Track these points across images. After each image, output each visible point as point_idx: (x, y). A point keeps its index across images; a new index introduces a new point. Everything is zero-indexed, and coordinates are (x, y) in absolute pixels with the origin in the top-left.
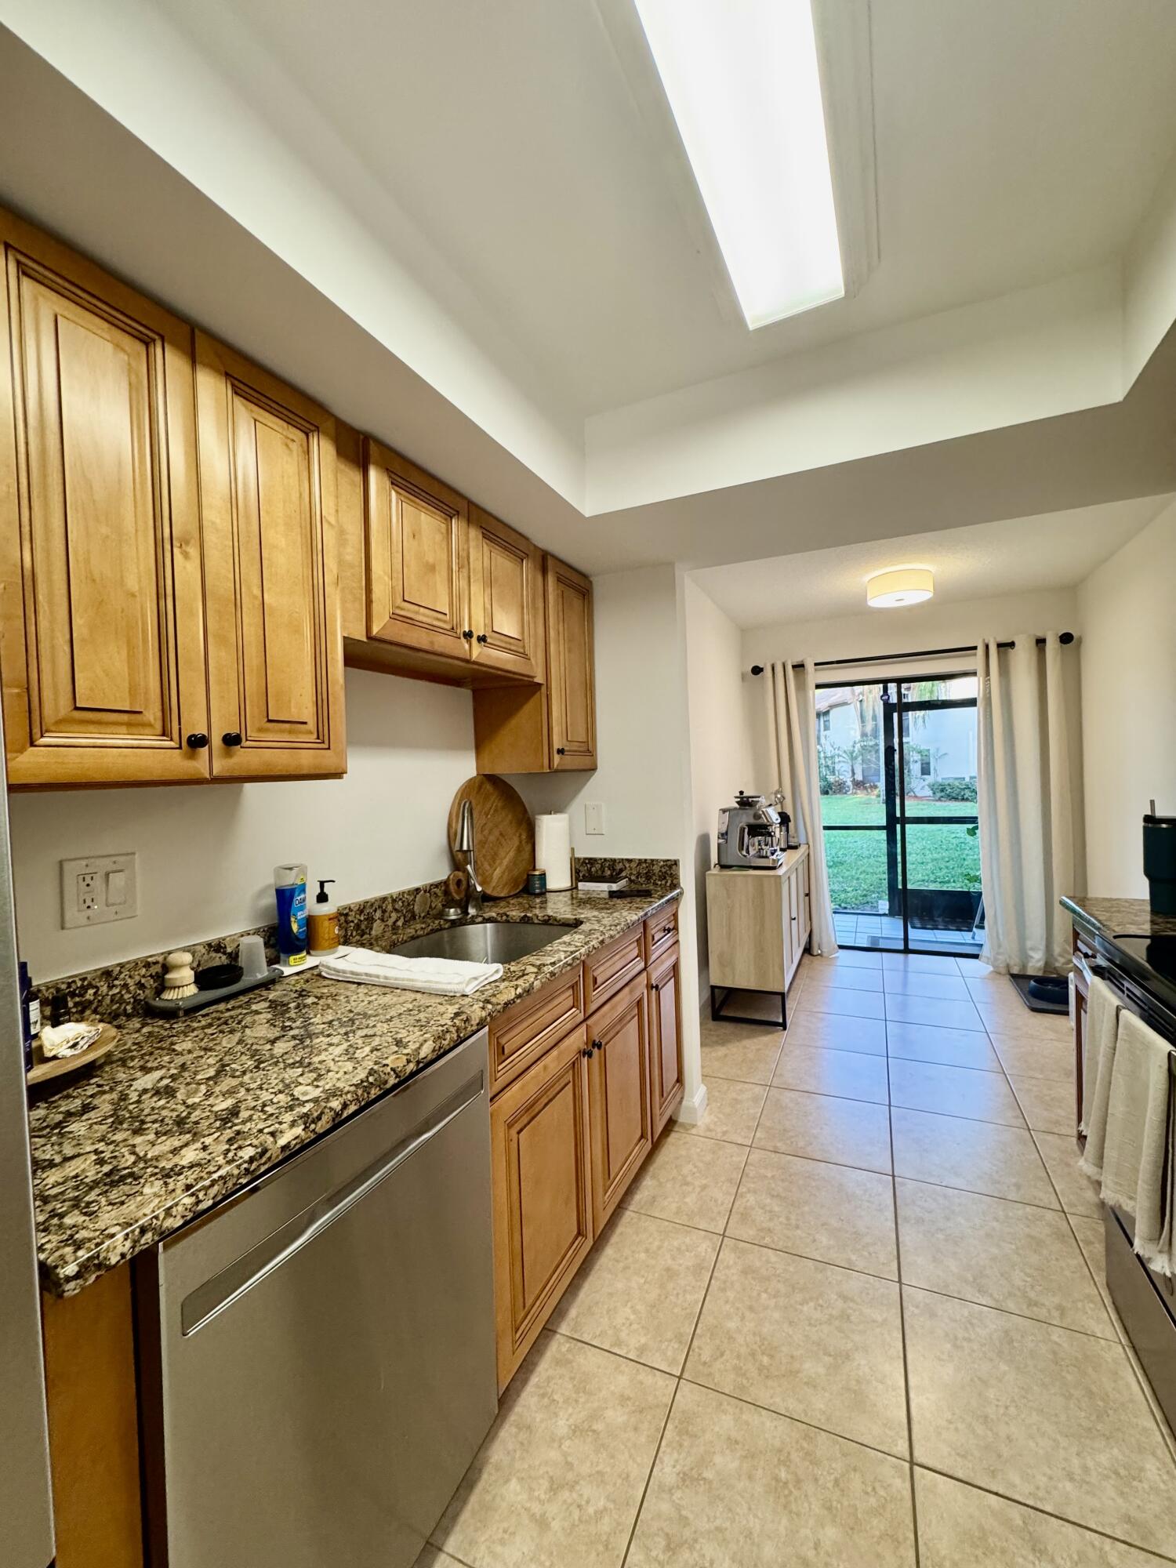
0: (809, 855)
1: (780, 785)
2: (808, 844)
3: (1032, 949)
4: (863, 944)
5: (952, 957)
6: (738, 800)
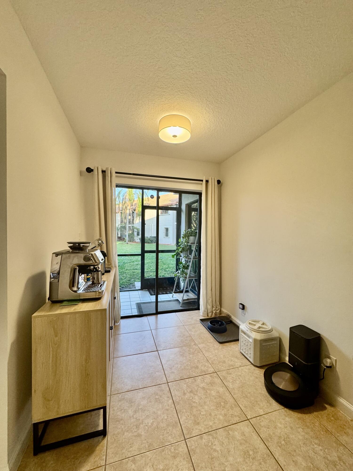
1: (100, 235)
4: (135, 313)
5: (174, 313)
6: (72, 245)
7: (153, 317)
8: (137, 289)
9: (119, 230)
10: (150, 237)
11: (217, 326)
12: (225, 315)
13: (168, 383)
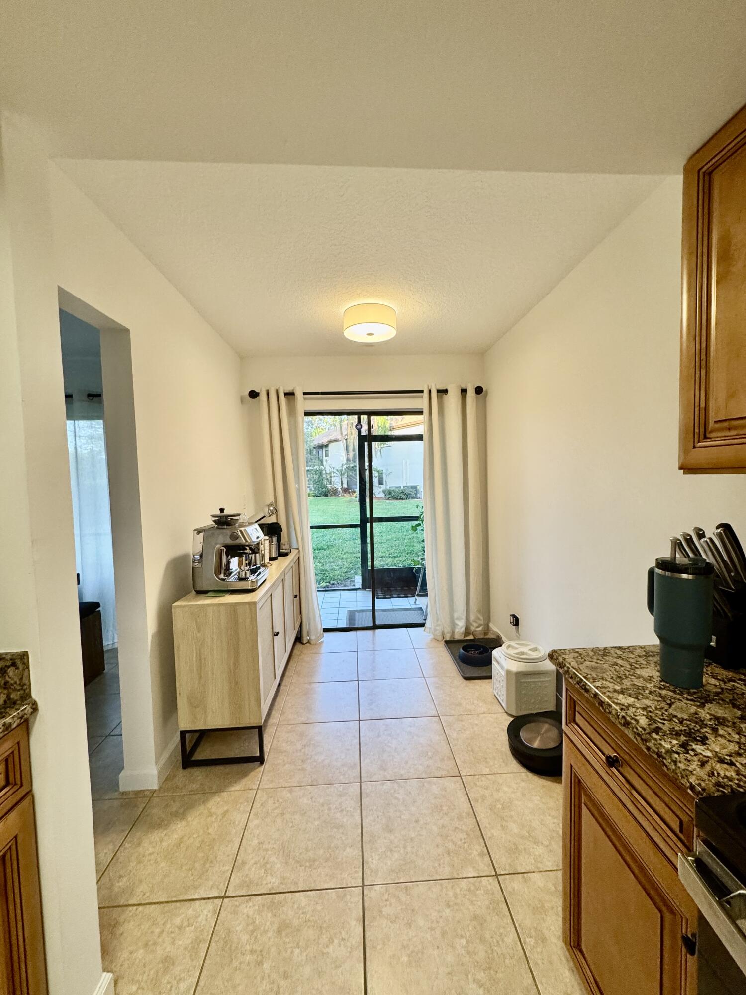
0: (299, 558)
2: (298, 549)
3: (457, 619)
4: (343, 624)
5: (405, 629)
6: (217, 519)
7: (369, 633)
8: (357, 587)
9: (344, 474)
10: (404, 486)
11: (473, 653)
12: (493, 636)
13: (359, 721)
